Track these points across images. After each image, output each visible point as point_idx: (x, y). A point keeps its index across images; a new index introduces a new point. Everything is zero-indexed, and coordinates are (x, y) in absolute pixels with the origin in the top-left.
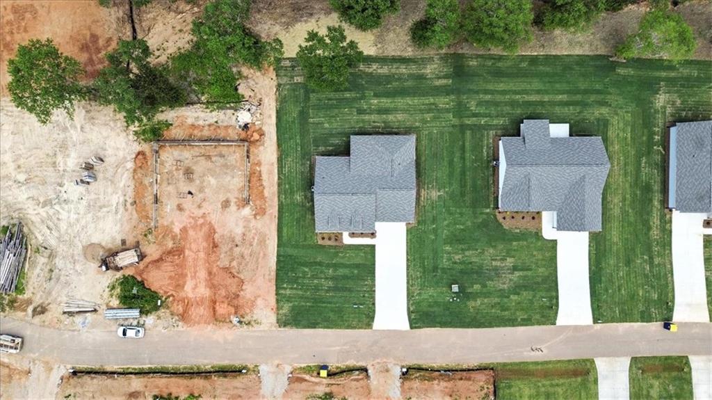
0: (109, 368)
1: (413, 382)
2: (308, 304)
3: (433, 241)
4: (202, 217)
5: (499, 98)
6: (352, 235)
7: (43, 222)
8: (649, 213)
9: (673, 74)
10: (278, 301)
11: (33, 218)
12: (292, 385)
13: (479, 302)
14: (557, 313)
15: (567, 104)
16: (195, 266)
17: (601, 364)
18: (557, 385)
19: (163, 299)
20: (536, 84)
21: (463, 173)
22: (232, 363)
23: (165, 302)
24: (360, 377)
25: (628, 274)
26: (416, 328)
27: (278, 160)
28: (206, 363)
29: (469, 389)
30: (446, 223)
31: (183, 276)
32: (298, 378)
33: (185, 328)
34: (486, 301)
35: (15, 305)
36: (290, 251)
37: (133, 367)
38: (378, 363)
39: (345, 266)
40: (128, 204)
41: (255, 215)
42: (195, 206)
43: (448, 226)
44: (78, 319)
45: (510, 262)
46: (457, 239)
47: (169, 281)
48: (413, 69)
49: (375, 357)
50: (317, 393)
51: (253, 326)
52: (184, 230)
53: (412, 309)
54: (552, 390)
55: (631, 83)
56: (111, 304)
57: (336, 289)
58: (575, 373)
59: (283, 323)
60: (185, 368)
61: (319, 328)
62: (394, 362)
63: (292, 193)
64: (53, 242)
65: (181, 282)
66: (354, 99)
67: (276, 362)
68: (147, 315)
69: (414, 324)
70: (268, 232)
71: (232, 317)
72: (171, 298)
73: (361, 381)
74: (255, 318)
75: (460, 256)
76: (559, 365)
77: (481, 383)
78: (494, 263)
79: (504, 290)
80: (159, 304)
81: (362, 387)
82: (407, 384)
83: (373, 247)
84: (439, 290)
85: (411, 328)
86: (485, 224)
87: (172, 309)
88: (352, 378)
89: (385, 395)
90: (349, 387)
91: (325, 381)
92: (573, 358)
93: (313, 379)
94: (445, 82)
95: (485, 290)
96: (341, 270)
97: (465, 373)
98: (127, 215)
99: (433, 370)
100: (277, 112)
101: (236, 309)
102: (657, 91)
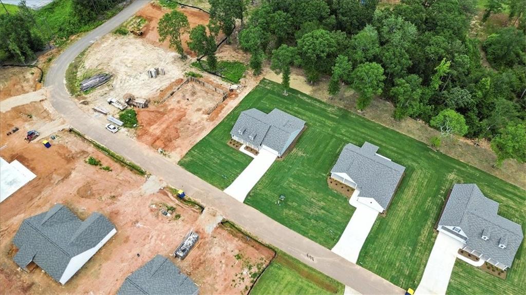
0: (86, 137)
1: (224, 231)
2: (200, 163)
3: (285, 172)
4: (184, 109)
6: (247, 148)
7: (121, 79)
8: (423, 226)
9: (463, 169)
10: (187, 154)
11: (119, 77)
12: (159, 194)
13: (291, 212)
14: (335, 244)
15: (395, 152)
16: (164, 121)
17: (349, 292)
18: (311, 287)
20: (381, 137)
21: (322, 153)
22: (140, 166)
23: (137, 127)
24: (197, 211)
25: (394, 250)
26: (247, 204)
27: (236, 107)
28: (129, 159)
29: (253, 255)
30: (298, 168)
31: (155, 122)
32: (165, 192)
33: (135, 141)
34: (296, 214)
35: (79, 97)
36: (211, 140)
37: (97, 142)
38: (213, 209)
39: (231, 158)
40: (159, 90)
41: (208, 119)
42: (186, 104)
43: (298, 170)
44: (97, 114)
45: (322, 204)
46: (298, 178)
47: (148, 120)
48: (323, 106)
49: (214, 205)
50: (167, 204)
51: (166, 157)
52: (173, 109)
53: (251, 194)
54: (306, 287)
55: (436, 162)
56: (115, 116)
57: (220, 165)
58: (328, 288)
59: (180, 163)
60: (117, 156)
61: (197, 175)
62: (222, 214)
64: (117, 86)
65: (152, 123)
66: (287, 104)
67: (161, 178)
68: (124, 127)
69: (247, 201)
70: (207, 128)
71: (160, 148)
72: (141, 127)
73: (196, 213)
74: (170, 154)
75: (295, 186)
76: (320, 275)
77: (263, 256)
78: (312, 199)
79: (310, 214)
80: (134, 126)
81: (194, 216)
82: (220, 230)
83: (253, 159)
84: (273, 194)
85: (244, 202)
86: (319, 180)
87: (137, 131)
88: (192, 209)
89: (203, 227)
90: (187, 212)
91: (177, 202)
92: (331, 277)
93: (172, 198)
94: (335, 117)
95: (298, 208)
96: (228, 159)
97: (257, 244)
98: (155, 93)
99: (240, 231)
100: (250, 93)
101: (166, 146)
102: (451, 172)
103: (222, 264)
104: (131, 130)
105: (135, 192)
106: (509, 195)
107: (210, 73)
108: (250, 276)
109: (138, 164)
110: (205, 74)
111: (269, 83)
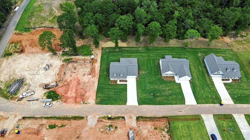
0: (36, 117)
1: (140, 122)
2: (106, 98)
3: (144, 83)
4: (77, 78)
5: (158, 54)
6: (120, 81)
7: (30, 79)
8: (205, 78)
9: (201, 50)
10: (96, 97)
11: (27, 78)
12: (98, 123)
13: (160, 98)
14: (185, 101)
15: (176, 55)
16: (72, 88)
17: (204, 116)
18: (190, 123)
19: (60, 97)
20: (167, 51)
21: (151, 68)
23: (61, 97)
24: (122, 120)
25: (204, 91)
26: (140, 105)
27: (100, 66)
28: (70, 115)
29: (160, 124)
30: (147, 79)
31: (68, 91)
32: (101, 120)
33: (65, 104)
34: (162, 98)
35: (12, 99)
36: (101, 85)
37: (45, 116)
38: (128, 115)
39: (118, 89)
40: (56, 75)
41: (92, 77)
42: (76, 75)
43: (148, 80)
44: (31, 102)
45: (167, 88)
46: (150, 83)
47: (64, 91)
48: (136, 49)
49: (127, 113)
50: (107, 125)
51: (87, 104)
52: (71, 81)
53: (139, 100)
54: (189, 124)
55: (191, 52)
56: (43, 98)
57: (115, 94)
58: (196, 119)
59: (97, 103)
60: (62, 117)
61: (109, 105)
62: (134, 115)
63: (103, 72)
64: (31, 83)
65: (67, 92)
66: (121, 54)
67: (94, 115)
68: (54, 101)
69: (139, 104)
70: (95, 81)
71: (81, 102)
72: (63, 97)
73: (122, 121)
74: (88, 102)
75: (152, 87)
76: (189, 117)
77: (164, 122)
78: (163, 88)
79: (167, 95)
80: (59, 98)
81: (123, 123)
82: (138, 122)
83: (127, 84)
84: (147, 95)
85: (139, 105)
86: (159, 79)
87: (62, 100)
88: (119, 120)
89: (131, 125)
90: (118, 123)
91: (110, 121)
92: (193, 114)
93: (106, 121)
94: (144, 51)
95: (161, 95)
96: (116, 90)
97: (158, 119)
98: (55, 77)
99: (147, 118)
100: (101, 56)
101: (83, 99)
102: (198, 53)
103: (152, 136)
104: (58, 100)
105: (87, 128)
106: (220, 53)
107: (74, 55)
108: (166, 133)
109: (77, 115)
110: (73, 57)
111: (106, 49)
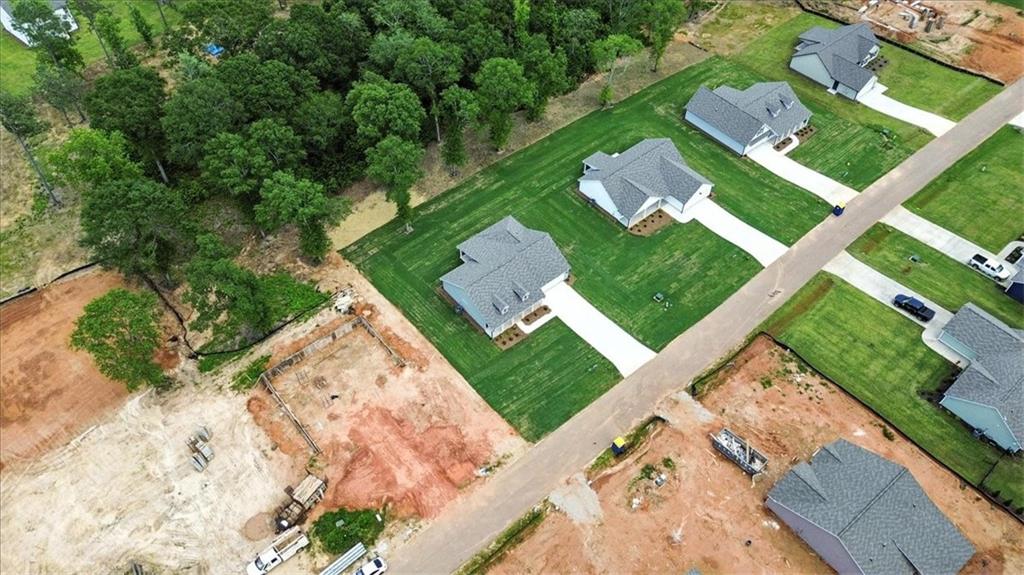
1: (710, 396)
2: (542, 403)
3: (603, 281)
4: (364, 409)
5: (550, 169)
6: (527, 320)
7: (166, 544)
8: (735, 166)
9: (651, 96)
10: (510, 422)
11: (151, 550)
12: (602, 491)
13: (689, 295)
14: (755, 259)
16: (393, 453)
17: (831, 268)
18: (823, 307)
19: (381, 512)
20: (568, 148)
21: (574, 224)
22: (516, 520)
23: (385, 514)
24: (659, 429)
25: (770, 205)
26: (661, 349)
27: (405, 316)
28: (486, 541)
29: (762, 363)
30: (598, 263)
31: (387, 471)
32: (599, 479)
33: (430, 523)
34: (693, 290)
36: (482, 375)
38: (661, 403)
39: (547, 350)
40: (270, 453)
41: (420, 369)
42: (349, 403)
43: (602, 263)
45: (678, 254)
46: (619, 267)
47: (375, 484)
48: (467, 191)
49: (653, 400)
50: (634, 477)
51: (505, 463)
52: (353, 433)
53: (641, 338)
54: (823, 312)
55: (631, 114)
56: (319, 566)
57: (557, 372)
58: (824, 289)
59: (534, 436)
61: (574, 414)
62: (675, 391)
63: (441, 329)
64: (194, 555)
65: (389, 478)
66: (436, 234)
67: (563, 480)
68: (373, 544)
69: (656, 348)
70: (445, 375)
71: (475, 472)
72: (390, 505)
73: (665, 432)
74: (501, 455)
75: (636, 276)
76: (804, 293)
77: (766, 352)
78: (667, 263)
79: (697, 273)
80: (380, 519)
81: (671, 436)
82: (707, 401)
83: (556, 318)
84: (647, 309)
85: (658, 352)
86: (630, 244)
87: (400, 516)
88: (652, 436)
89: (699, 424)
90: (657, 446)
91: (629, 460)
92: (807, 281)
93: (617, 468)
94: (499, 184)
95: (683, 284)
96: (546, 356)
97: (744, 355)
98: (275, 464)
99: (713, 373)
100: (372, 283)
101: (473, 460)
102: (652, 109)
103: (778, 409)
104: (386, 531)
105: (588, 536)
106: (703, 77)
108: (803, 374)
109: (509, 523)
111: (361, 247)
